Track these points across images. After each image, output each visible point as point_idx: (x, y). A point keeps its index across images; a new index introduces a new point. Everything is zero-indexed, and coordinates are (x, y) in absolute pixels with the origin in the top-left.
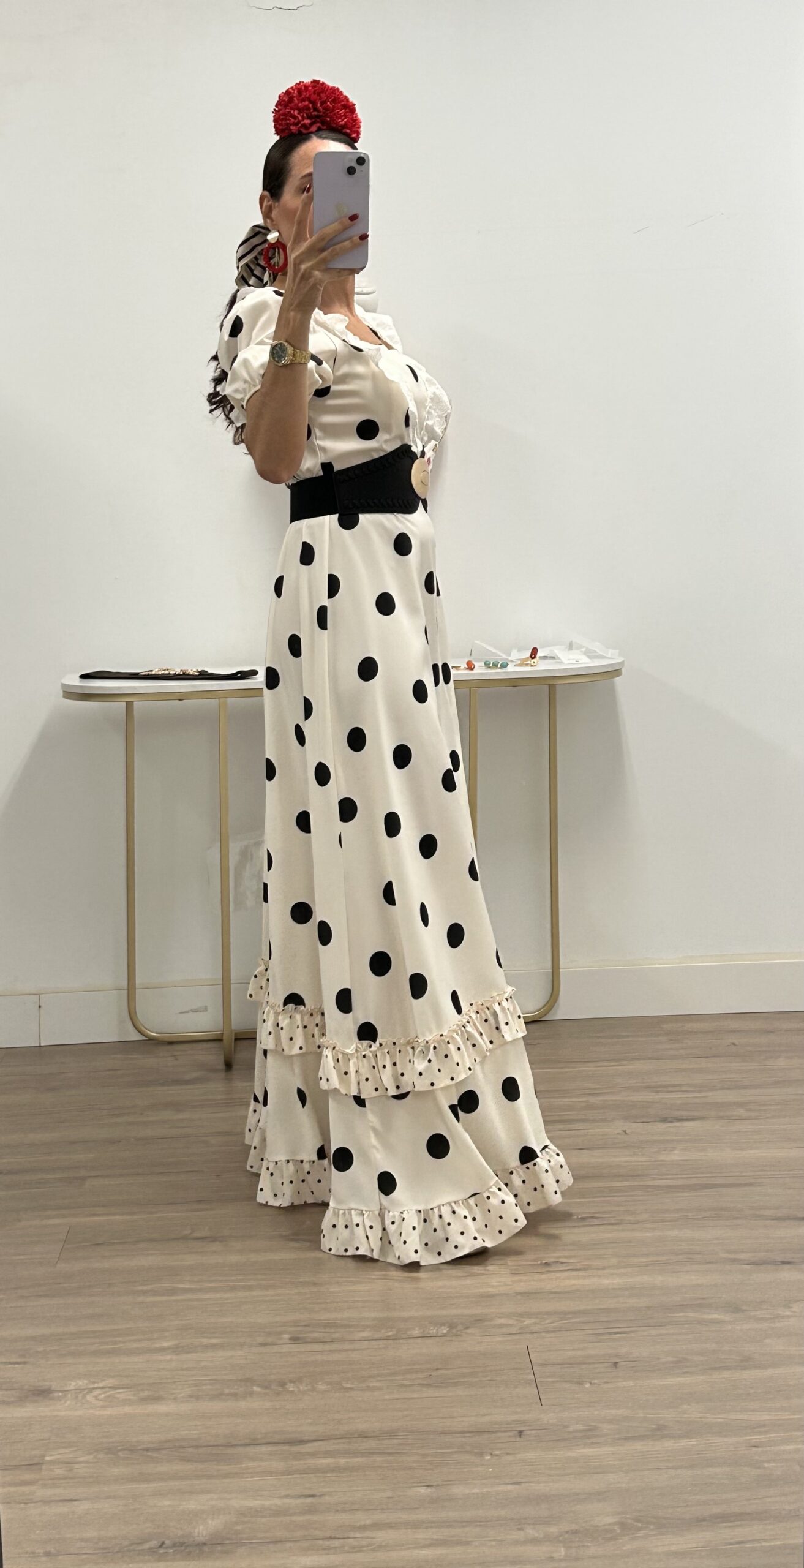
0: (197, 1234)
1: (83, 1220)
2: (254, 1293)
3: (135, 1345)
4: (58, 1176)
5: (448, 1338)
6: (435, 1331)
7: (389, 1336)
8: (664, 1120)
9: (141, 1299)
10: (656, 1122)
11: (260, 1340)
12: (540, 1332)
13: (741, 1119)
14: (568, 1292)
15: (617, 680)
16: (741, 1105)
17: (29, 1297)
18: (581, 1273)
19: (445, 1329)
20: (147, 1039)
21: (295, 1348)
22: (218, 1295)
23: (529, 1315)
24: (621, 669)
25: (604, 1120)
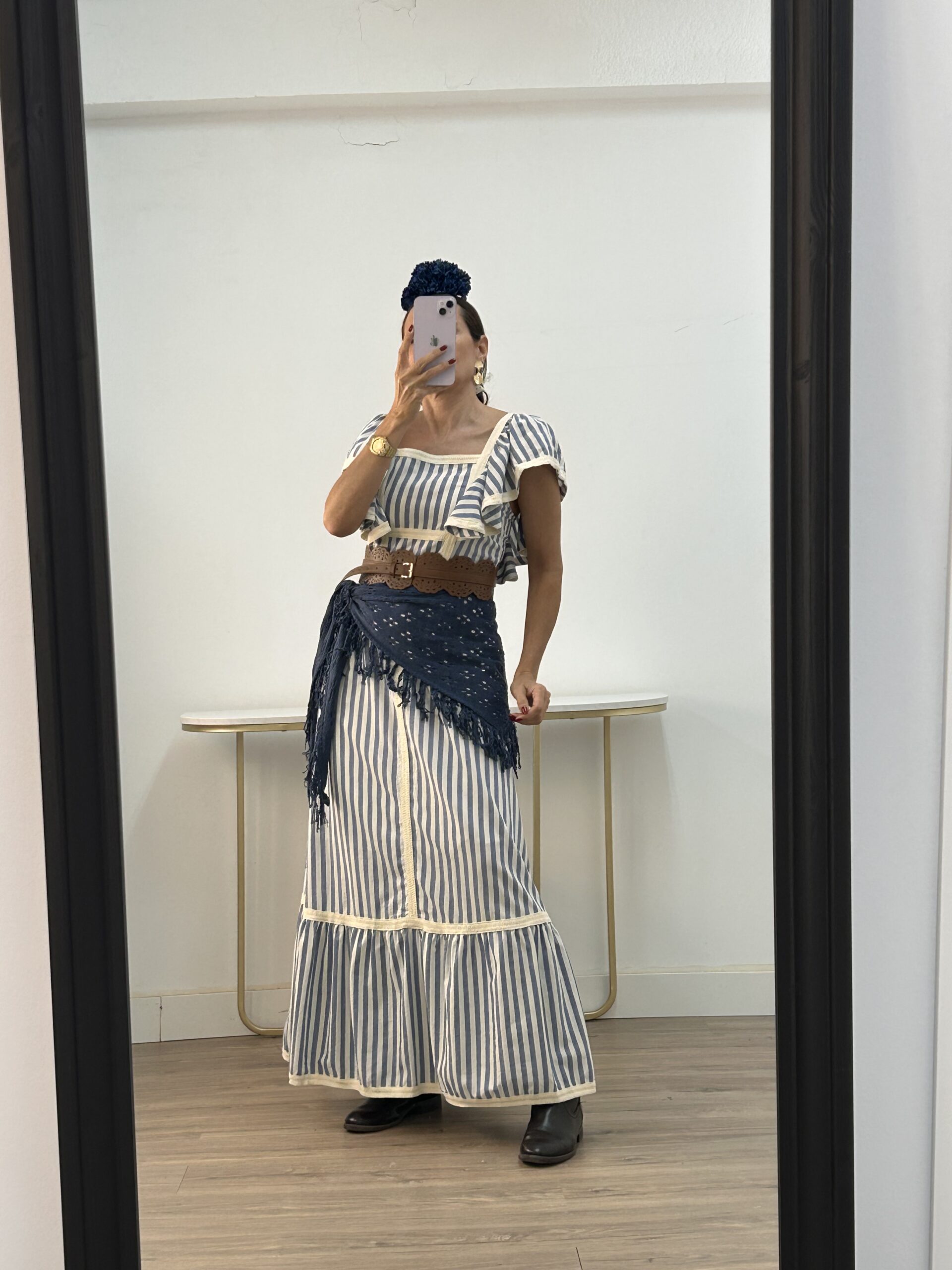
0: (297, 1171)
1: (200, 1161)
2: (347, 1212)
3: (245, 1248)
4: (179, 1132)
5: (510, 1243)
6: (499, 1238)
7: (460, 1242)
8: (706, 1090)
9: (250, 1216)
10: (698, 1091)
11: (351, 1244)
12: (587, 1238)
14: (612, 1210)
15: (662, 713)
18: (625, 1197)
19: (508, 1237)
20: (254, 1034)
21: (380, 1250)
22: (315, 1214)
23: (580, 1227)
24: (666, 704)
25: (653, 1090)
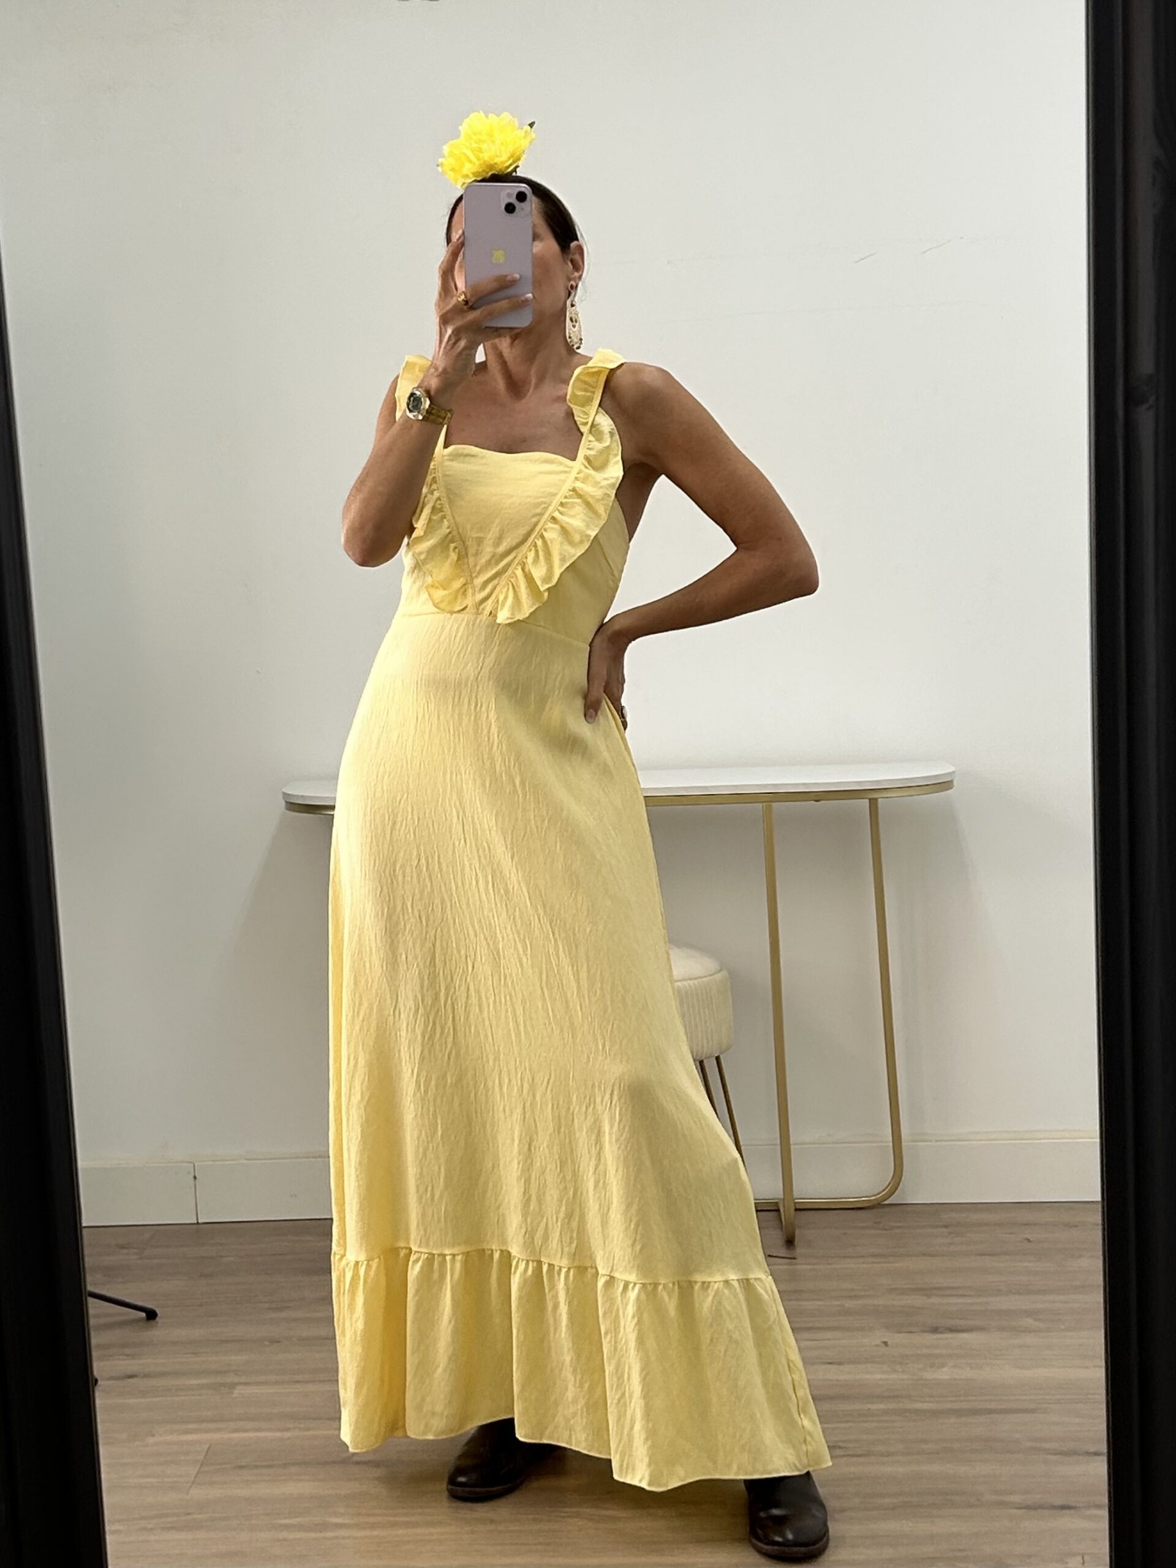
1: (226, 1436)
2: (418, 1531)
4: (204, 1381)
8: (935, 1330)
10: (924, 1331)
13: (1028, 1331)
16: (1029, 1313)
17: (151, 1529)
24: (952, 781)
25: (861, 1329)
